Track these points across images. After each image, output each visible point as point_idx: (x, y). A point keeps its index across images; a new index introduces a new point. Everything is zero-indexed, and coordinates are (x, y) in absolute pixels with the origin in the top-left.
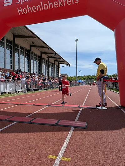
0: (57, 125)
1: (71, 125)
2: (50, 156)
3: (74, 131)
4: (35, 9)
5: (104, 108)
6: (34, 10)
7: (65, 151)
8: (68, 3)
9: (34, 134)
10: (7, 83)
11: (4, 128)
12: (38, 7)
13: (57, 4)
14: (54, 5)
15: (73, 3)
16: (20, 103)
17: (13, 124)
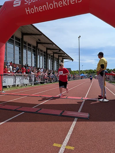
0: (61, 115)
1: (75, 116)
2: (55, 145)
3: (77, 121)
4: (42, 8)
5: (105, 100)
6: (41, 10)
7: (70, 139)
8: (72, 2)
9: (40, 123)
10: (16, 77)
11: (13, 117)
12: (45, 7)
13: (62, 4)
14: (59, 4)
15: (76, 2)
16: (27, 95)
17: (21, 113)
